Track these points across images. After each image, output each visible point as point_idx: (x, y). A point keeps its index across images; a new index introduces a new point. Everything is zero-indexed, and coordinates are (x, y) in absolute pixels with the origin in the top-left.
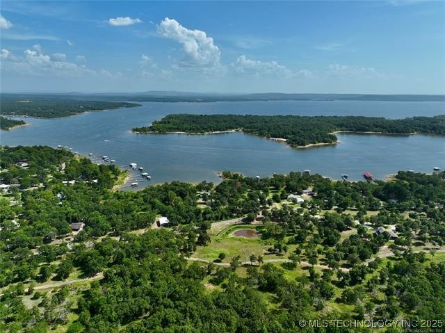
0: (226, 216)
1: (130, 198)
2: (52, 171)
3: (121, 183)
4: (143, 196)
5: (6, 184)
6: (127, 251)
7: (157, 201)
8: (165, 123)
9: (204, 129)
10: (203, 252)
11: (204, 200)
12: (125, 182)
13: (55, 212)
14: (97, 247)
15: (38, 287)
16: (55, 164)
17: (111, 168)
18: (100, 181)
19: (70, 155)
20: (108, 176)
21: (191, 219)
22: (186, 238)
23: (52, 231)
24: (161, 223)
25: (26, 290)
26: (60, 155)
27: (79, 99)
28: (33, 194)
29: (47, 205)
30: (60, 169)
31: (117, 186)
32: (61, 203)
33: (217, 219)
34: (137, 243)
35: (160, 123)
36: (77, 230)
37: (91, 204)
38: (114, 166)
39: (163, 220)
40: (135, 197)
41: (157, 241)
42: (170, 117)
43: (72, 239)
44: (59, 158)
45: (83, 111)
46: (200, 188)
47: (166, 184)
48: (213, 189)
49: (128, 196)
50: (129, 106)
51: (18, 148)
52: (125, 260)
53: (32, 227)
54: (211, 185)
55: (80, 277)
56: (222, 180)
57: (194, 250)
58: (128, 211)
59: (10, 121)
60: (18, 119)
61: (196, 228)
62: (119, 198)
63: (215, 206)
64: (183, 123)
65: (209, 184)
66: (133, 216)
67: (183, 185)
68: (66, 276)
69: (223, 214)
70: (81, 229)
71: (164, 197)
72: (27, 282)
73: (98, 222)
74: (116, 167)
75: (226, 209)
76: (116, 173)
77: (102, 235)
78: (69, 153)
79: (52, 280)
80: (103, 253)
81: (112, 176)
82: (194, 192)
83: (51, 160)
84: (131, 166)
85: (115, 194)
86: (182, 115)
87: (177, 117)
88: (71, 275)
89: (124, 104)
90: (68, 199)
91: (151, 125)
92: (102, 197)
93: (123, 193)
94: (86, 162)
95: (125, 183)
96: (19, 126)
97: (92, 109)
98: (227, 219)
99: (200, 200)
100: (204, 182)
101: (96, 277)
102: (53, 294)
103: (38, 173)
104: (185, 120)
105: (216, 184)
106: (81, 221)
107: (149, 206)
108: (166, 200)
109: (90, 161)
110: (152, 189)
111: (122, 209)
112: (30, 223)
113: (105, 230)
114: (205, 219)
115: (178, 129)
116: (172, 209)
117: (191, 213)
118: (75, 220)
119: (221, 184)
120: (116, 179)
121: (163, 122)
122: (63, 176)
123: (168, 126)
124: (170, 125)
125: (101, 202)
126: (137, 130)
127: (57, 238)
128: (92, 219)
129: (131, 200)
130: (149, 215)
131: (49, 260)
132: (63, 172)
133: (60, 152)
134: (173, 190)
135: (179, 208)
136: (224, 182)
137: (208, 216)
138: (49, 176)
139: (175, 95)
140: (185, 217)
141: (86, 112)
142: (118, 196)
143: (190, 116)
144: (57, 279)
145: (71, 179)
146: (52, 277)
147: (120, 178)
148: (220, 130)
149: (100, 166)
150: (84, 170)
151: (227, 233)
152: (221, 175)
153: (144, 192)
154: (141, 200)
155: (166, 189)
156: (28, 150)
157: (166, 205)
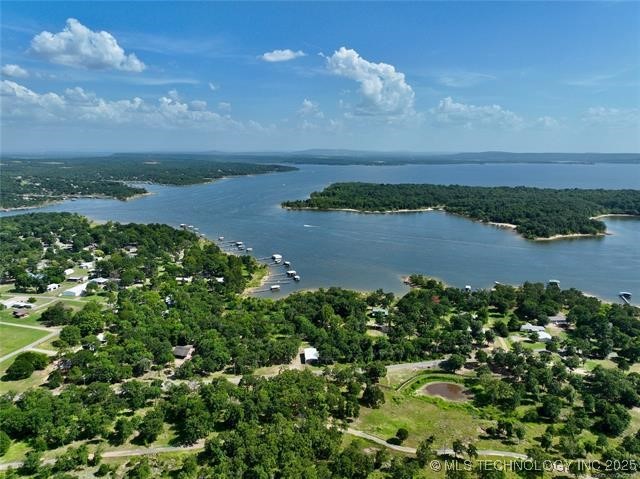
0: (413, 355)
1: (266, 310)
2: (166, 260)
3: (256, 284)
4: (285, 309)
5: (105, 277)
6: (246, 407)
7: (304, 319)
8: (328, 195)
9: (385, 205)
10: (370, 420)
11: (377, 322)
12: (262, 282)
13: (156, 325)
14: (204, 392)
15: (110, 454)
16: (171, 251)
17: (245, 260)
18: (226, 280)
19: (193, 238)
20: (239, 273)
21: (355, 354)
22: (344, 389)
23: (146, 358)
24: (307, 358)
25: (91, 457)
26: (180, 237)
27: (218, 160)
28: (134, 296)
29: (147, 314)
30: (177, 260)
31: (250, 289)
32: (167, 311)
33: (398, 359)
34: (264, 394)
35: (322, 195)
36: (182, 358)
37: (209, 317)
38: (249, 257)
39: (311, 353)
40: (273, 309)
41: (296, 392)
42: (336, 187)
43: (173, 373)
44: (178, 242)
45: (220, 176)
46: (372, 301)
47: (321, 290)
48: (392, 304)
49: (262, 307)
50: (281, 169)
51: (129, 226)
52: (241, 424)
53: (121, 348)
54: (390, 297)
55: (173, 443)
56: (408, 290)
57: (356, 416)
58: (260, 333)
59: (130, 189)
60: (138, 185)
61: (360, 372)
62: (250, 308)
63: (395, 334)
64: (355, 196)
65: (387, 295)
66: (265, 342)
67: (348, 296)
68: (152, 439)
69: (407, 350)
70: (189, 357)
71: (315, 313)
72: (96, 442)
73: (212, 349)
74: (252, 260)
75: (413, 342)
76: (251, 268)
77: (216, 370)
78: (194, 235)
79: (132, 442)
80: (210, 407)
81: (245, 273)
82: (363, 309)
83: (167, 244)
84: (274, 258)
85: (245, 303)
86: (354, 184)
87: (346, 186)
88: (159, 437)
89: (276, 167)
90: (179, 307)
91: (309, 198)
92: (226, 305)
93: (256, 302)
94: (212, 250)
95: (261, 285)
96: (138, 196)
97: (233, 174)
98: (415, 361)
99: (372, 323)
100: (380, 292)
101: (195, 446)
102: (128, 468)
103: (146, 263)
104: (357, 191)
105: (399, 296)
106: (191, 343)
107: (291, 327)
108: (317, 320)
109: (218, 249)
110: (298, 298)
111: (251, 329)
112: (121, 342)
113: (220, 363)
114: (377, 357)
115: (347, 205)
116: (325, 335)
117: (356, 346)
118: (182, 342)
119: (407, 297)
120: (250, 278)
121: (326, 193)
122: (179, 269)
123: (332, 199)
124: (336, 199)
125: (224, 314)
126: (288, 204)
127: (153, 369)
128: (205, 341)
129: (267, 314)
130: (290, 343)
131: (133, 407)
132: (179, 264)
133: (181, 234)
134: (330, 302)
135: (336, 333)
136: (412, 294)
137: (382, 352)
138: (161, 268)
139: (345, 155)
140: (346, 352)
141: (224, 178)
142: (249, 306)
143: (366, 185)
144: (138, 441)
145: (188, 275)
146: (132, 437)
147: (255, 276)
148: (408, 207)
149: (229, 258)
150: (208, 263)
151: (413, 388)
152: (407, 280)
153: (288, 301)
154: (280, 315)
155: (319, 299)
156: (140, 230)
157: (318, 326)
